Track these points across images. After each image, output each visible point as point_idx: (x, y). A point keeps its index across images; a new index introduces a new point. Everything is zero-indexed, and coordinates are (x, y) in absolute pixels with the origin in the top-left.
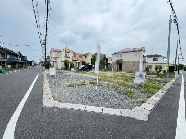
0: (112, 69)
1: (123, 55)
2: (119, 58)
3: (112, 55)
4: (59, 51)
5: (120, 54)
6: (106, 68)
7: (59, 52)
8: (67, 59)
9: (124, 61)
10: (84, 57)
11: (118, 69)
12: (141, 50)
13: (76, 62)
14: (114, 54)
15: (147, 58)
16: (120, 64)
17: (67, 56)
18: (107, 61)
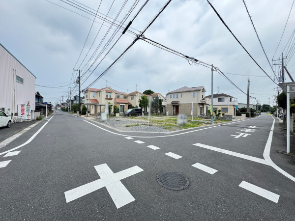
0: (167, 113)
1: (179, 95)
2: (175, 100)
3: (167, 95)
4: (97, 90)
5: (176, 95)
6: (159, 112)
7: (97, 92)
8: (109, 101)
9: (181, 102)
10: (130, 98)
11: (175, 113)
12: (199, 90)
13: (121, 104)
14: (169, 94)
15: (207, 99)
16: (176, 107)
17: (109, 97)
18: (161, 103)
